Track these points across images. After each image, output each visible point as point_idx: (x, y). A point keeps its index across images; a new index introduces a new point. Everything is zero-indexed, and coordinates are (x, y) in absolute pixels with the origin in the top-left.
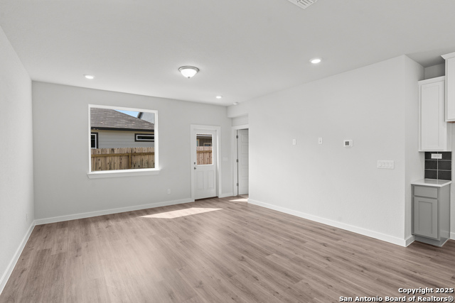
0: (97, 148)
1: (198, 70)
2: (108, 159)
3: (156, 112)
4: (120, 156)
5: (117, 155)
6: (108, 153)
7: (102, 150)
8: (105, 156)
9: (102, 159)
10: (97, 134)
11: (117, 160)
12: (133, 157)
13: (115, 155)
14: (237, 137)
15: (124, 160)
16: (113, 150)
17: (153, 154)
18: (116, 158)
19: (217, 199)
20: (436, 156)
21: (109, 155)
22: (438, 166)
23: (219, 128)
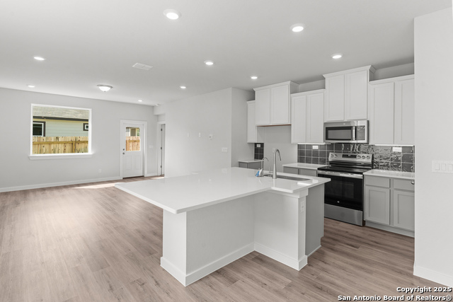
0: (44, 136)
1: (111, 87)
2: (52, 146)
3: (90, 110)
4: (65, 143)
5: (61, 143)
6: (53, 140)
7: (47, 138)
8: (50, 143)
9: (47, 146)
10: (44, 123)
11: (61, 147)
12: (77, 145)
13: (59, 143)
14: (162, 130)
15: (68, 147)
16: (57, 138)
17: (87, 142)
18: (60, 145)
19: (142, 177)
20: (259, 146)
21: (53, 143)
22: (259, 151)
23: (146, 123)
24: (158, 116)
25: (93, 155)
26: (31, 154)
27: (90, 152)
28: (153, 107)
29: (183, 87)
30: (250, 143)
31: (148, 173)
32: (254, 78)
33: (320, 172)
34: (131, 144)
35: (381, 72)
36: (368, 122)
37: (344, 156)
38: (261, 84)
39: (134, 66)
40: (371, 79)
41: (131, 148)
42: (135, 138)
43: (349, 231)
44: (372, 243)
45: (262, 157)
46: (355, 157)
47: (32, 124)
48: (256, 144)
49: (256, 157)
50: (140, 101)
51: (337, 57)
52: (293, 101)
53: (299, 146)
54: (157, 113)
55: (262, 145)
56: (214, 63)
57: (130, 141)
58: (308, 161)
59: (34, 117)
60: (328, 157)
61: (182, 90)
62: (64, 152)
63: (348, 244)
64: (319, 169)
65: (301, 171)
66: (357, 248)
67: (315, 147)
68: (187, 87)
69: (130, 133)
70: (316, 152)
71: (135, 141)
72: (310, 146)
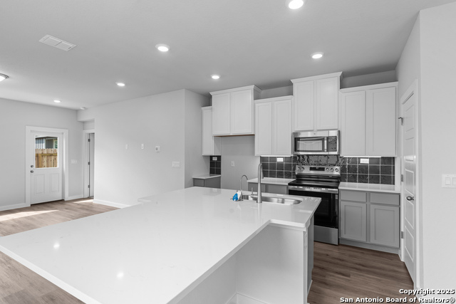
1: (7, 77)
19: (62, 201)
20: (215, 159)
22: (215, 165)
23: (66, 132)
24: (84, 123)
28: (76, 111)
29: (121, 85)
30: (205, 156)
31: (69, 195)
32: (216, 77)
33: (291, 187)
34: (45, 159)
35: (348, 80)
36: (339, 132)
37: (311, 169)
38: (221, 87)
39: (41, 40)
40: (342, 86)
41: (45, 164)
42: (50, 151)
43: (329, 253)
44: (358, 266)
45: (219, 172)
46: (323, 169)
48: (211, 157)
49: (212, 172)
50: (57, 102)
51: (317, 56)
52: (257, 107)
53: (262, 159)
54: (84, 117)
55: (219, 157)
56: (170, 50)
57: (43, 155)
58: (272, 175)
60: (294, 169)
61: (120, 88)
63: (337, 273)
64: (289, 184)
65: (270, 187)
66: (349, 276)
67: (280, 160)
68: (126, 84)
69: (44, 144)
70: (280, 165)
71: (51, 155)
72: (275, 158)
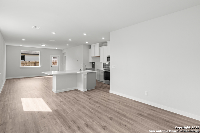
1: (45, 45)
2: (27, 64)
4: (32, 63)
5: (31, 63)
7: (26, 61)
8: (27, 63)
9: (25, 64)
10: (25, 56)
11: (31, 64)
12: (36, 63)
13: (30, 63)
14: (65, 58)
15: (33, 64)
16: (29, 61)
17: (39, 63)
20: (93, 63)
21: (28, 63)
22: (93, 65)
23: (59, 56)
24: (64, 53)
25: (41, 67)
26: (21, 67)
27: (40, 66)
28: (62, 50)
29: (68, 45)
30: (91, 62)
38: (92, 44)
39: (50, 41)
45: (94, 67)
47: (21, 56)
50: (56, 48)
52: (100, 49)
53: (103, 63)
54: (64, 52)
55: (94, 63)
59: (22, 54)
62: (32, 66)
64: (104, 70)
67: (107, 63)
70: (107, 65)
